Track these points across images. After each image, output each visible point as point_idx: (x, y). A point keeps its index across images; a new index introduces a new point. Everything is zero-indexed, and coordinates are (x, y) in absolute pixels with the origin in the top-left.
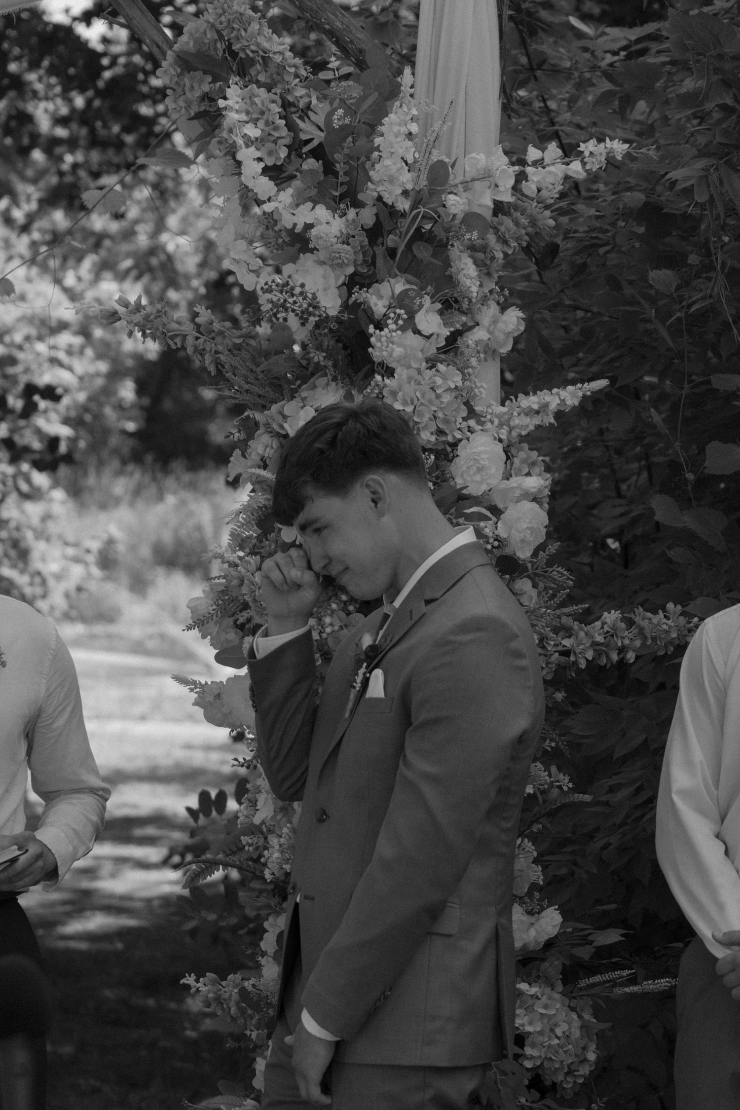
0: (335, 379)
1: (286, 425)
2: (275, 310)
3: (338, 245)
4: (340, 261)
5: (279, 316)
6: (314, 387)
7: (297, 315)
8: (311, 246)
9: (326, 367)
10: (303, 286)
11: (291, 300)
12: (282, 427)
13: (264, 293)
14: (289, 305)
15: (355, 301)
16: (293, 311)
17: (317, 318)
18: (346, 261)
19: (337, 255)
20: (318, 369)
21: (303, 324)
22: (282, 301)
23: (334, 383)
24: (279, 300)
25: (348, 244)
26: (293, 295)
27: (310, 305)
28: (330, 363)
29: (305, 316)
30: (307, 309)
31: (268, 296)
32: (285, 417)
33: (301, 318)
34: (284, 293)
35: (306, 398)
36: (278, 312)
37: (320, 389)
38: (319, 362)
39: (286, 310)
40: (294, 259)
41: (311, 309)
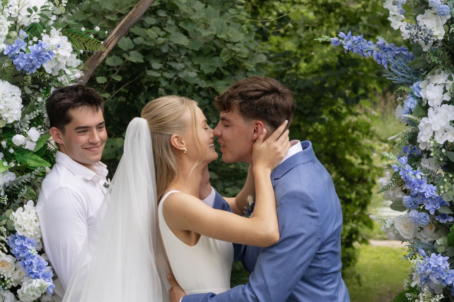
0: (443, 70)
1: (420, 93)
2: (412, 38)
3: (442, 5)
4: (443, 13)
5: (414, 40)
6: (434, 74)
7: (423, 40)
8: (429, 6)
9: (438, 64)
10: (425, 26)
11: (420, 33)
12: (419, 94)
13: (406, 30)
14: (419, 35)
15: (452, 32)
16: (421, 38)
17: (432, 41)
18: (446, 13)
19: (442, 10)
20: (435, 65)
21: (426, 44)
22: (415, 33)
23: (443, 72)
24: (414, 33)
25: (447, 5)
26: (420, 30)
27: (428, 35)
28: (440, 62)
29: (427, 40)
30: (427, 37)
31: (408, 31)
32: (420, 89)
33: (425, 41)
34: (416, 30)
35: (430, 79)
36: (414, 39)
37: (436, 75)
38: (435, 62)
39: (417, 38)
40: (423, 13)
41: (429, 37)
